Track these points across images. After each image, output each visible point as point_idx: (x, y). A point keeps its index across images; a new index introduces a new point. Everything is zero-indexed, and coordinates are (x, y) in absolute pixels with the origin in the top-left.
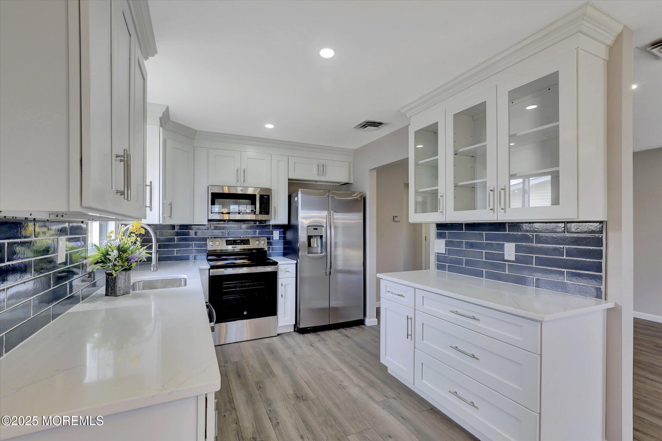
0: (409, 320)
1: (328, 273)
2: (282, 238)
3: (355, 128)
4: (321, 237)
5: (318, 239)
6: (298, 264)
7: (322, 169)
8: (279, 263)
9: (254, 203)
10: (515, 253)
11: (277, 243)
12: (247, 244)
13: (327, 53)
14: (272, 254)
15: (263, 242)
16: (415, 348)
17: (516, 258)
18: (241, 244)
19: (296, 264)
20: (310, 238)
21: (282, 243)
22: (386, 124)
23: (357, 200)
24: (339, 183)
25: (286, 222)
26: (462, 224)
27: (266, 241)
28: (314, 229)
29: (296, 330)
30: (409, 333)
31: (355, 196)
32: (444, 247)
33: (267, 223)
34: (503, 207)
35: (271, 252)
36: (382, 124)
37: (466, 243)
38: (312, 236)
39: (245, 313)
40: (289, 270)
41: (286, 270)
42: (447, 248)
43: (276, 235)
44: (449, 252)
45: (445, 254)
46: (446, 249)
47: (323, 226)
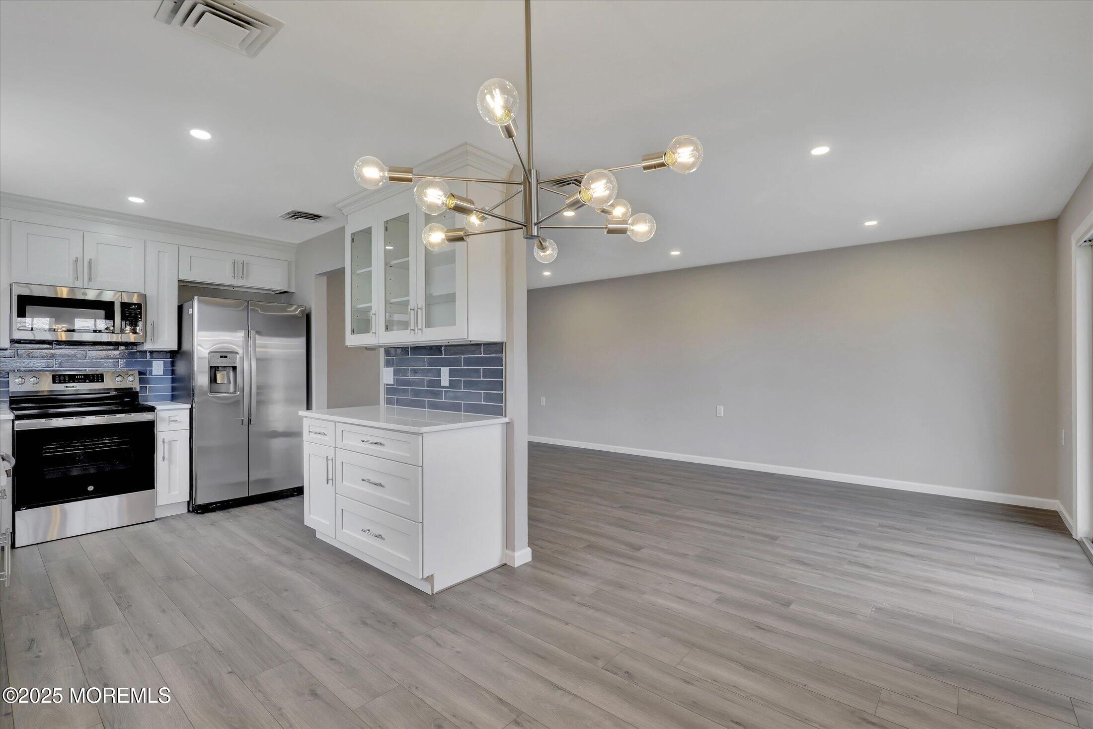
0: (330, 462)
1: (246, 422)
2: (170, 372)
3: (281, 217)
4: (234, 368)
5: (230, 372)
6: (194, 410)
7: (241, 268)
8: (158, 407)
9: (110, 316)
10: (450, 377)
11: (159, 379)
12: (98, 381)
13: (201, 135)
14: (149, 398)
15: (130, 378)
16: (336, 493)
17: (450, 384)
18: (85, 382)
19: (191, 410)
20: (214, 370)
21: (170, 381)
22: (327, 218)
23: (295, 317)
24: (275, 291)
25: (175, 347)
27: (137, 377)
28: (221, 357)
29: (191, 509)
30: (330, 477)
31: (294, 310)
32: (392, 376)
33: (140, 348)
34: (420, 327)
35: (147, 394)
36: (319, 217)
37: (411, 370)
38: (218, 367)
39: (91, 488)
40: (177, 418)
41: (172, 419)
43: (158, 367)
44: (398, 382)
45: (393, 385)
46: (394, 378)
47: (237, 353)
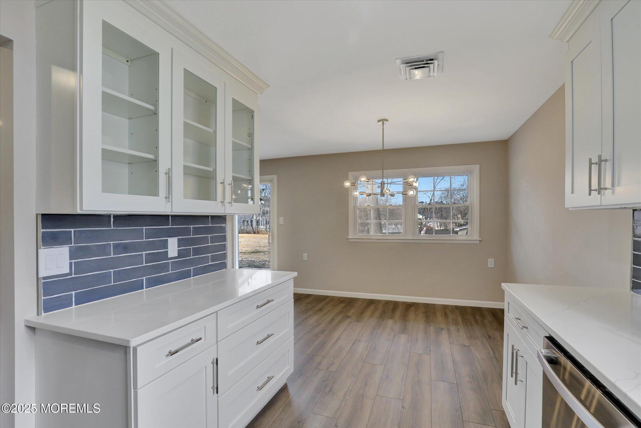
10: (179, 247)
17: (178, 254)
26: (109, 216)
32: (67, 261)
37: (116, 246)
42: (73, 261)
44: (78, 268)
46: (71, 264)
